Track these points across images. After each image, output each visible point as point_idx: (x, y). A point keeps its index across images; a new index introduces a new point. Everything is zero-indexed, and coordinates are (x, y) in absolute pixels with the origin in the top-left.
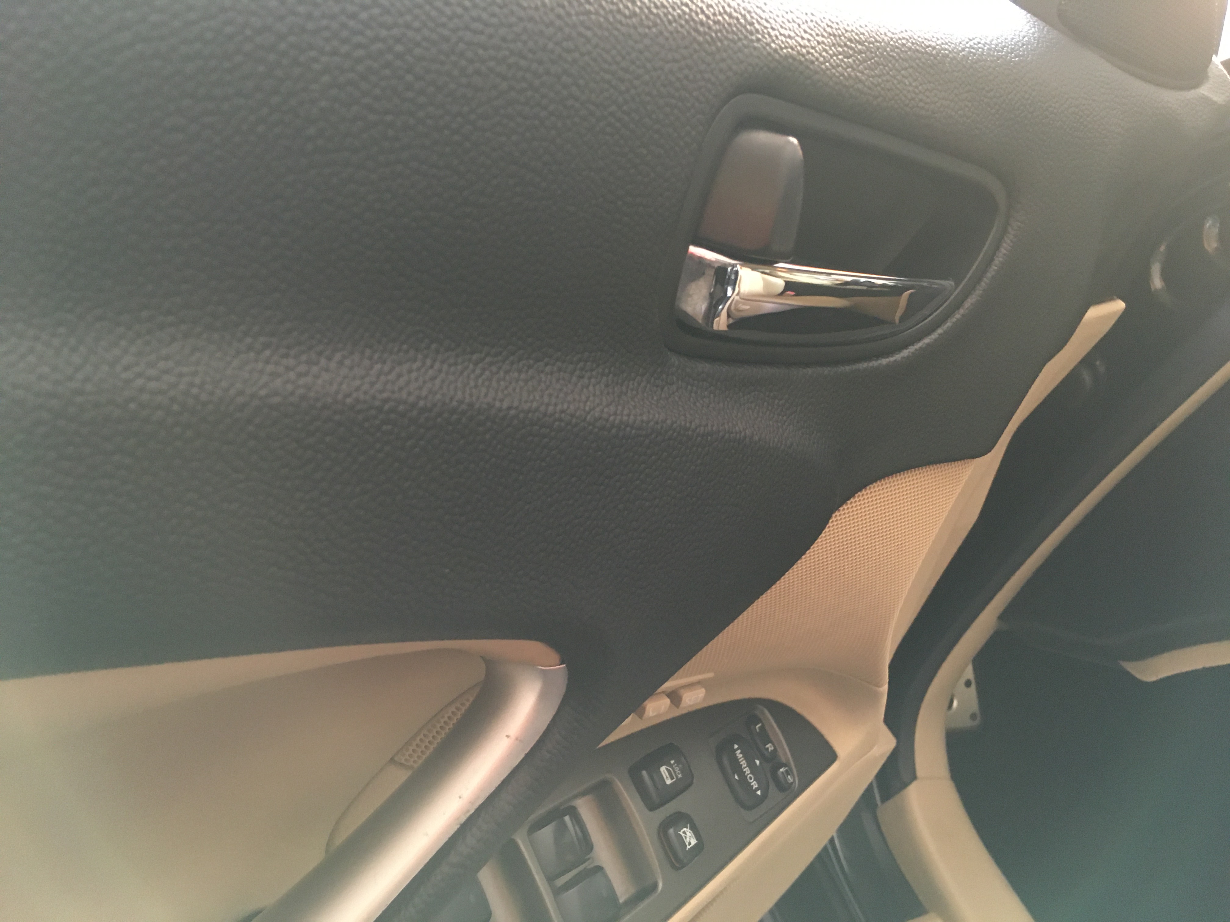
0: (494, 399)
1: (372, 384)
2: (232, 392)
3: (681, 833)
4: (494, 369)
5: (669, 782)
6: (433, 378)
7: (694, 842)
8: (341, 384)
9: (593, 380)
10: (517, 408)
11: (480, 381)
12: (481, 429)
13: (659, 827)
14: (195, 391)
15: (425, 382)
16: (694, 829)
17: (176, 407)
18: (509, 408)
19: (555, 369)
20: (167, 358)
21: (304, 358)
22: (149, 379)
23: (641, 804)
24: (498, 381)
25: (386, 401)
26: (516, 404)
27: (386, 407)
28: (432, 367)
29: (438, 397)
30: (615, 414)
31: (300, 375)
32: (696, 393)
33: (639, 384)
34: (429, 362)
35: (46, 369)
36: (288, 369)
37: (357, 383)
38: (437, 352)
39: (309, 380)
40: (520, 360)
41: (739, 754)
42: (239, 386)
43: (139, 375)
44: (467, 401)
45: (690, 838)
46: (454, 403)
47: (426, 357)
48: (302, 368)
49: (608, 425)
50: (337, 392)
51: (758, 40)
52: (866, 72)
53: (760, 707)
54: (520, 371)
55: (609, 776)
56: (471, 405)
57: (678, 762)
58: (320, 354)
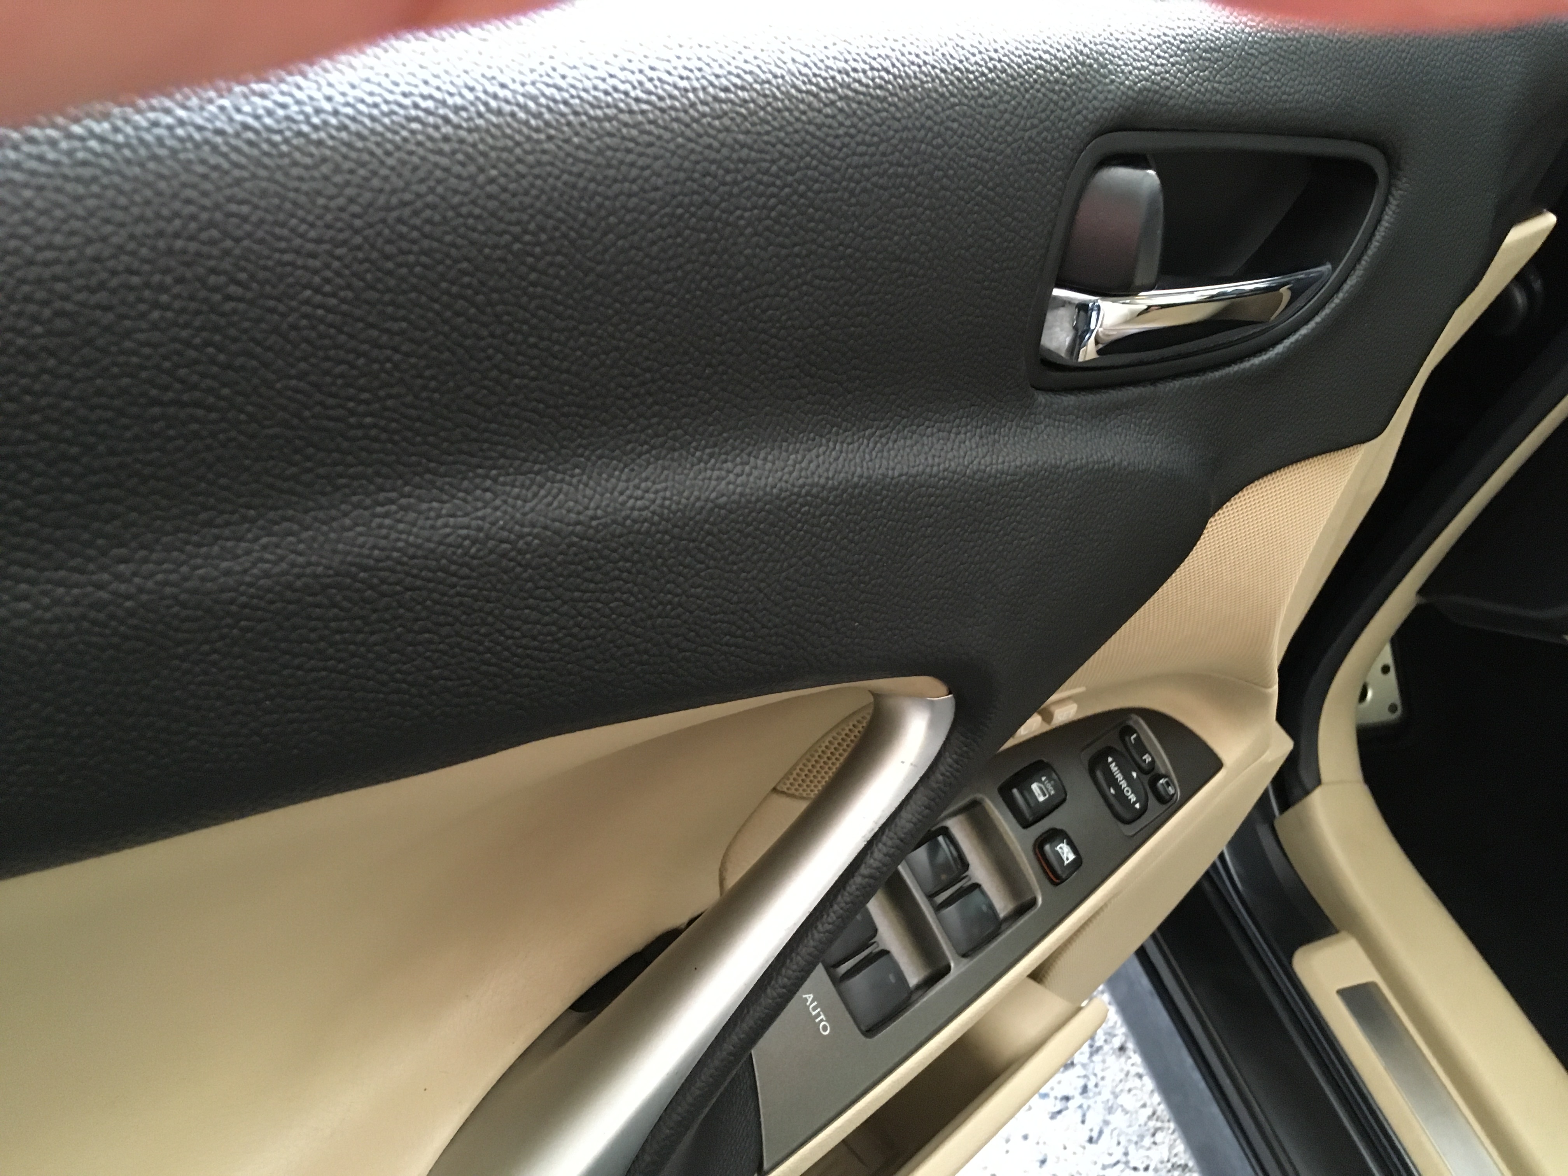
0: (887, 469)
1: (790, 473)
2: (692, 499)
3: (1058, 848)
4: (884, 440)
5: (1041, 799)
6: (837, 459)
7: (1072, 857)
8: (767, 478)
9: (968, 434)
10: (906, 474)
11: (874, 453)
12: (878, 498)
13: (1034, 845)
14: (667, 503)
15: (830, 464)
16: (1071, 844)
17: (656, 518)
18: (901, 475)
19: (935, 430)
20: (647, 479)
21: (738, 460)
22: (637, 499)
23: (1014, 821)
24: (889, 451)
25: (802, 486)
26: (905, 470)
27: (804, 491)
28: (834, 449)
29: (842, 475)
30: (991, 464)
31: (738, 475)
32: (1064, 427)
33: (1010, 429)
34: (831, 444)
35: (571, 504)
36: (729, 472)
37: (779, 474)
38: (837, 434)
39: (743, 478)
40: (905, 427)
41: (1114, 767)
42: (696, 493)
43: (630, 497)
44: (865, 475)
45: (1067, 854)
46: (856, 479)
47: (829, 440)
48: (738, 470)
49: (986, 476)
50: (766, 485)
51: (1112, 81)
52: (1223, 80)
53: (1135, 717)
54: (905, 438)
55: (979, 796)
56: (869, 478)
57: (1050, 779)
58: (749, 454)
